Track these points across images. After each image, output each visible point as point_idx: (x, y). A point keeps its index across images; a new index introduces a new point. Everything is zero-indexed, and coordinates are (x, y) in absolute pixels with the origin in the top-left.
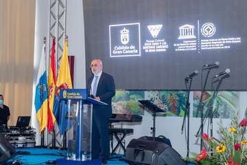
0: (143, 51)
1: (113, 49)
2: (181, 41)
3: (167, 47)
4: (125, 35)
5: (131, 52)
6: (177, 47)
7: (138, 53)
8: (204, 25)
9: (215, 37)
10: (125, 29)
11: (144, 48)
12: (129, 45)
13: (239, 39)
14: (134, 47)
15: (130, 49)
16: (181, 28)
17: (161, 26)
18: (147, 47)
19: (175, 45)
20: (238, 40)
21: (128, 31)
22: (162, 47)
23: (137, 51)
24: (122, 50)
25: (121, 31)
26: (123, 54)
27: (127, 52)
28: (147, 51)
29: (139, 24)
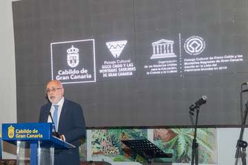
0: (100, 75)
1: (56, 74)
2: (155, 62)
3: (134, 69)
4: (73, 55)
5: (83, 77)
6: (149, 70)
7: (92, 79)
8: (189, 40)
9: (204, 54)
10: (73, 48)
11: (101, 71)
12: (79, 68)
13: (242, 56)
14: (86, 71)
15: (80, 74)
16: (155, 44)
17: (125, 42)
18: (106, 71)
19: (146, 67)
20: (239, 58)
21: (77, 50)
22: (128, 70)
23: (90, 77)
24: (69, 75)
25: (69, 51)
26: (70, 80)
27: (76, 77)
28: (105, 75)
29: (94, 40)
